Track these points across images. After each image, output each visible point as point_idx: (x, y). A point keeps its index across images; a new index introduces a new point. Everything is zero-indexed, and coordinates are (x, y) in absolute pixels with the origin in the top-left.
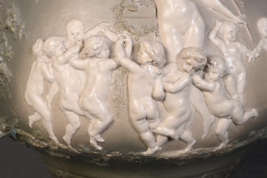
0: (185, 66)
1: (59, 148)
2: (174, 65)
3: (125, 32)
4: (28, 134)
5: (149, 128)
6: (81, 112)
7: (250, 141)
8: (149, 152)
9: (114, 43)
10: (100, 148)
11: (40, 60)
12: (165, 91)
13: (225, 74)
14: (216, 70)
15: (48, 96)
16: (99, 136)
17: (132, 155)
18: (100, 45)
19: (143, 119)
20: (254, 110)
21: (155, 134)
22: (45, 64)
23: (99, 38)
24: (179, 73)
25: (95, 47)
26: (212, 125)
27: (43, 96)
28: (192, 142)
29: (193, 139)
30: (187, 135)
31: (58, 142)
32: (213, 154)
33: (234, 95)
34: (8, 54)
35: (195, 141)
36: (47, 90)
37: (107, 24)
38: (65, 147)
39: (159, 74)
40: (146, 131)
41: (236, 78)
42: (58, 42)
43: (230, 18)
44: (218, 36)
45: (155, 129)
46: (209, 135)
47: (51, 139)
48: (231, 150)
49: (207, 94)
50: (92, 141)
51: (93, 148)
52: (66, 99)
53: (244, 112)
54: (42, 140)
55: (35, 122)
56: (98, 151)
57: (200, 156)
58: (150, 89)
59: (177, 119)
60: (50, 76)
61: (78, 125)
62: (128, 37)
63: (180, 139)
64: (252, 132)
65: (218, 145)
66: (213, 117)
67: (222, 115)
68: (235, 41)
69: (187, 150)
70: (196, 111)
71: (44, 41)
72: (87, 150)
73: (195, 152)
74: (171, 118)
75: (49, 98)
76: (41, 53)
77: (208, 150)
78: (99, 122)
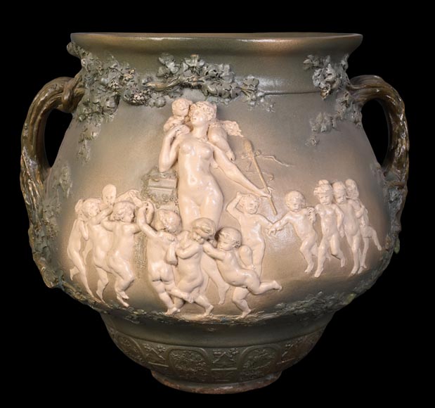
0: (195, 236)
1: (96, 302)
2: (187, 233)
3: (149, 200)
4: (71, 287)
5: (166, 290)
6: (108, 270)
7: (281, 314)
8: (169, 313)
9: (138, 208)
10: (126, 304)
11: (80, 219)
12: (177, 256)
13: (239, 245)
14: (227, 241)
15: (84, 252)
16: (123, 293)
17: (155, 314)
18: (124, 210)
19: (157, 280)
20: (275, 282)
21: (170, 296)
22: (82, 223)
23: (124, 204)
24: (191, 241)
25: (120, 212)
26: (227, 292)
27: (80, 252)
28: (209, 306)
29: (209, 304)
30: (202, 299)
31: (93, 296)
32: (236, 321)
33: (249, 265)
34: (58, 210)
35: (212, 307)
36: (83, 247)
37: (135, 191)
38: (99, 301)
39: (172, 241)
40: (163, 292)
41: (252, 249)
42: (93, 204)
43: (253, 191)
44: (238, 208)
45: (170, 291)
46: (226, 302)
47: (88, 293)
48: (257, 320)
49: (219, 262)
50: (118, 298)
51: (121, 305)
52: (96, 256)
53: (260, 283)
54: (81, 293)
55: (74, 276)
56: (125, 307)
57: (222, 322)
58: (164, 253)
59: (188, 284)
60: (86, 234)
61: (107, 281)
62: (150, 205)
63: (195, 302)
64: (279, 305)
65: (240, 314)
66: (227, 284)
67: (234, 283)
68: (255, 213)
69: (205, 315)
70: (209, 277)
71: (84, 201)
72: (117, 306)
73: (215, 317)
74: (184, 283)
75: (85, 254)
76: (81, 212)
77: (230, 317)
78: (122, 280)
